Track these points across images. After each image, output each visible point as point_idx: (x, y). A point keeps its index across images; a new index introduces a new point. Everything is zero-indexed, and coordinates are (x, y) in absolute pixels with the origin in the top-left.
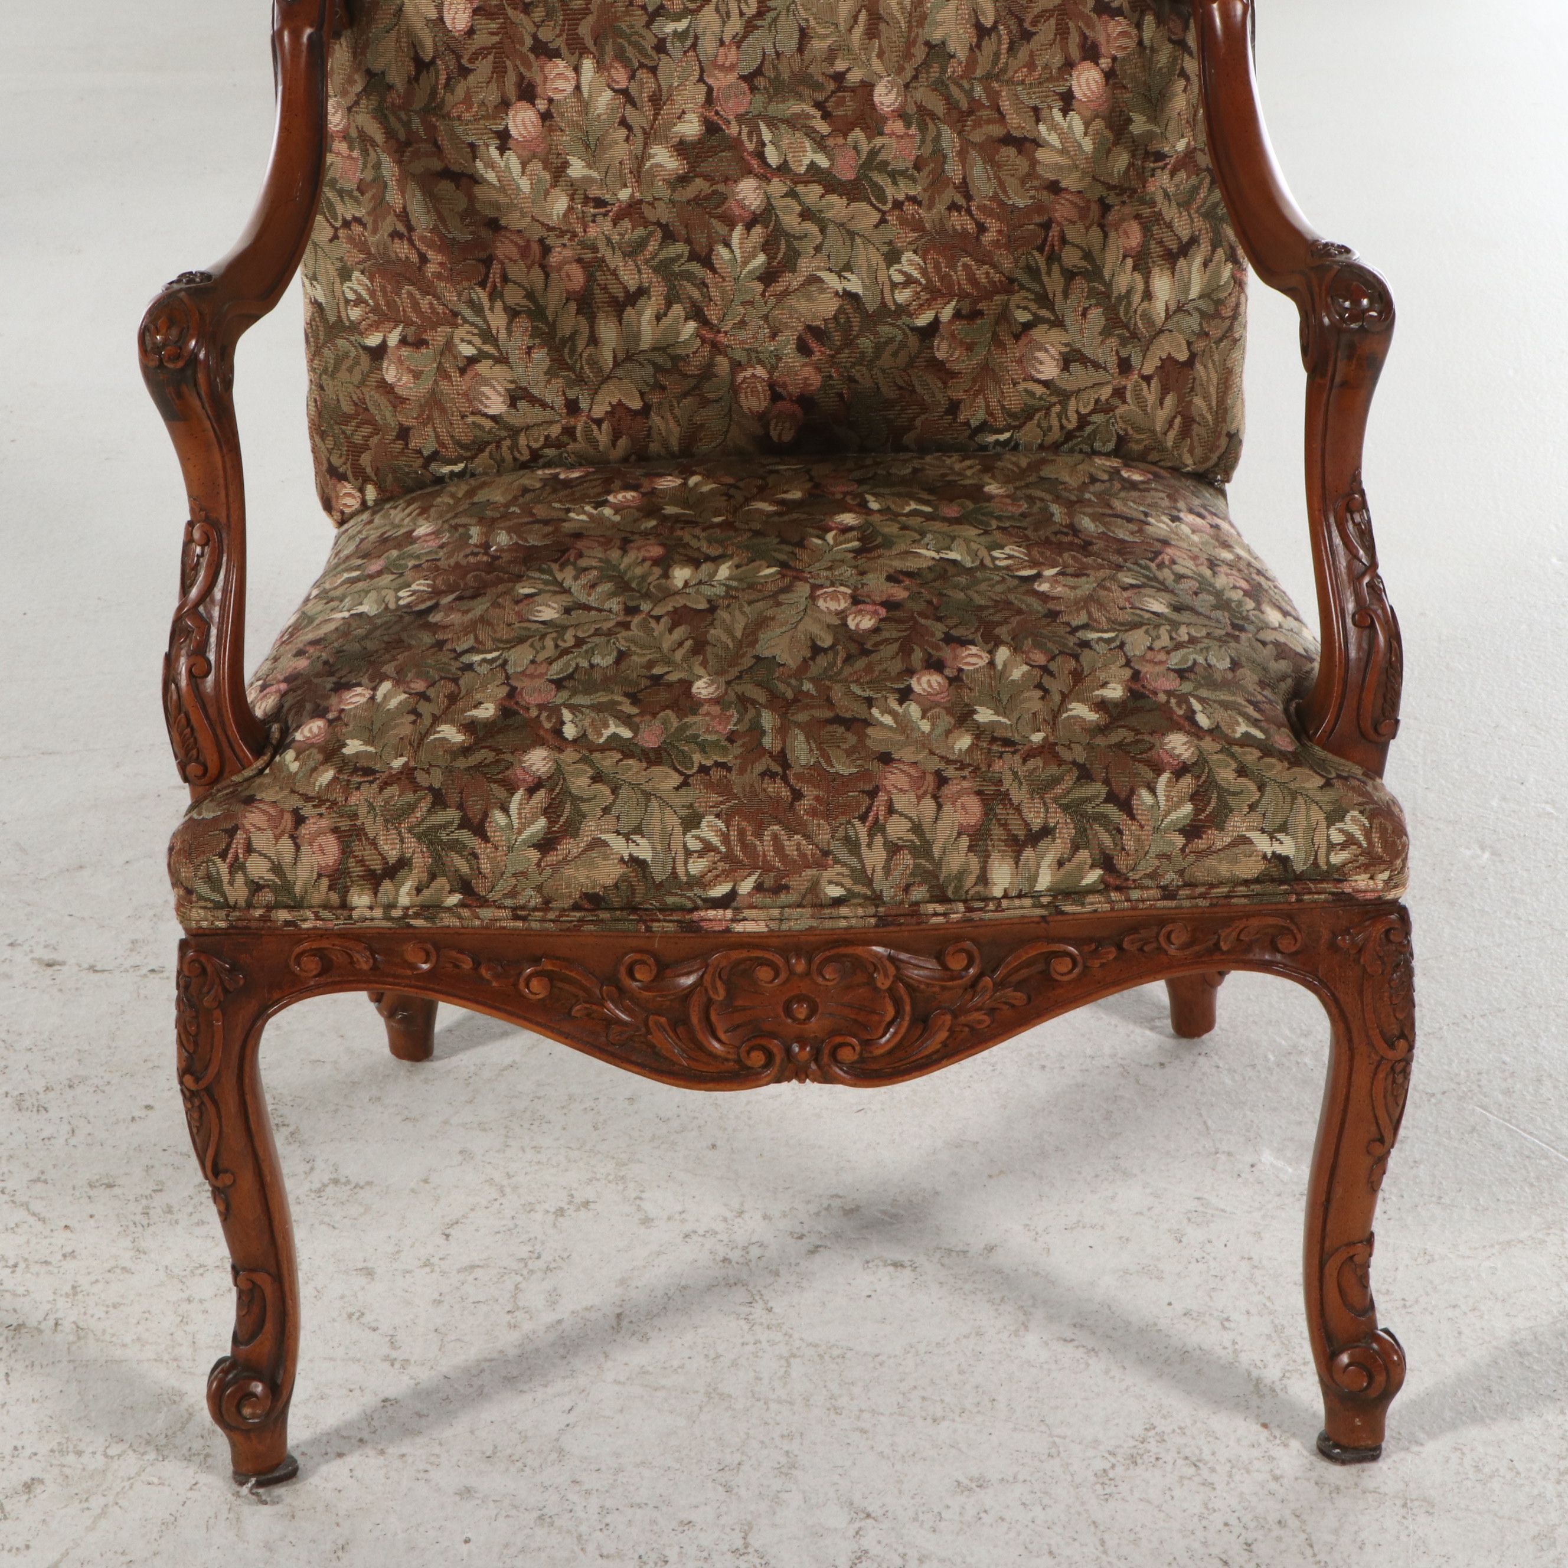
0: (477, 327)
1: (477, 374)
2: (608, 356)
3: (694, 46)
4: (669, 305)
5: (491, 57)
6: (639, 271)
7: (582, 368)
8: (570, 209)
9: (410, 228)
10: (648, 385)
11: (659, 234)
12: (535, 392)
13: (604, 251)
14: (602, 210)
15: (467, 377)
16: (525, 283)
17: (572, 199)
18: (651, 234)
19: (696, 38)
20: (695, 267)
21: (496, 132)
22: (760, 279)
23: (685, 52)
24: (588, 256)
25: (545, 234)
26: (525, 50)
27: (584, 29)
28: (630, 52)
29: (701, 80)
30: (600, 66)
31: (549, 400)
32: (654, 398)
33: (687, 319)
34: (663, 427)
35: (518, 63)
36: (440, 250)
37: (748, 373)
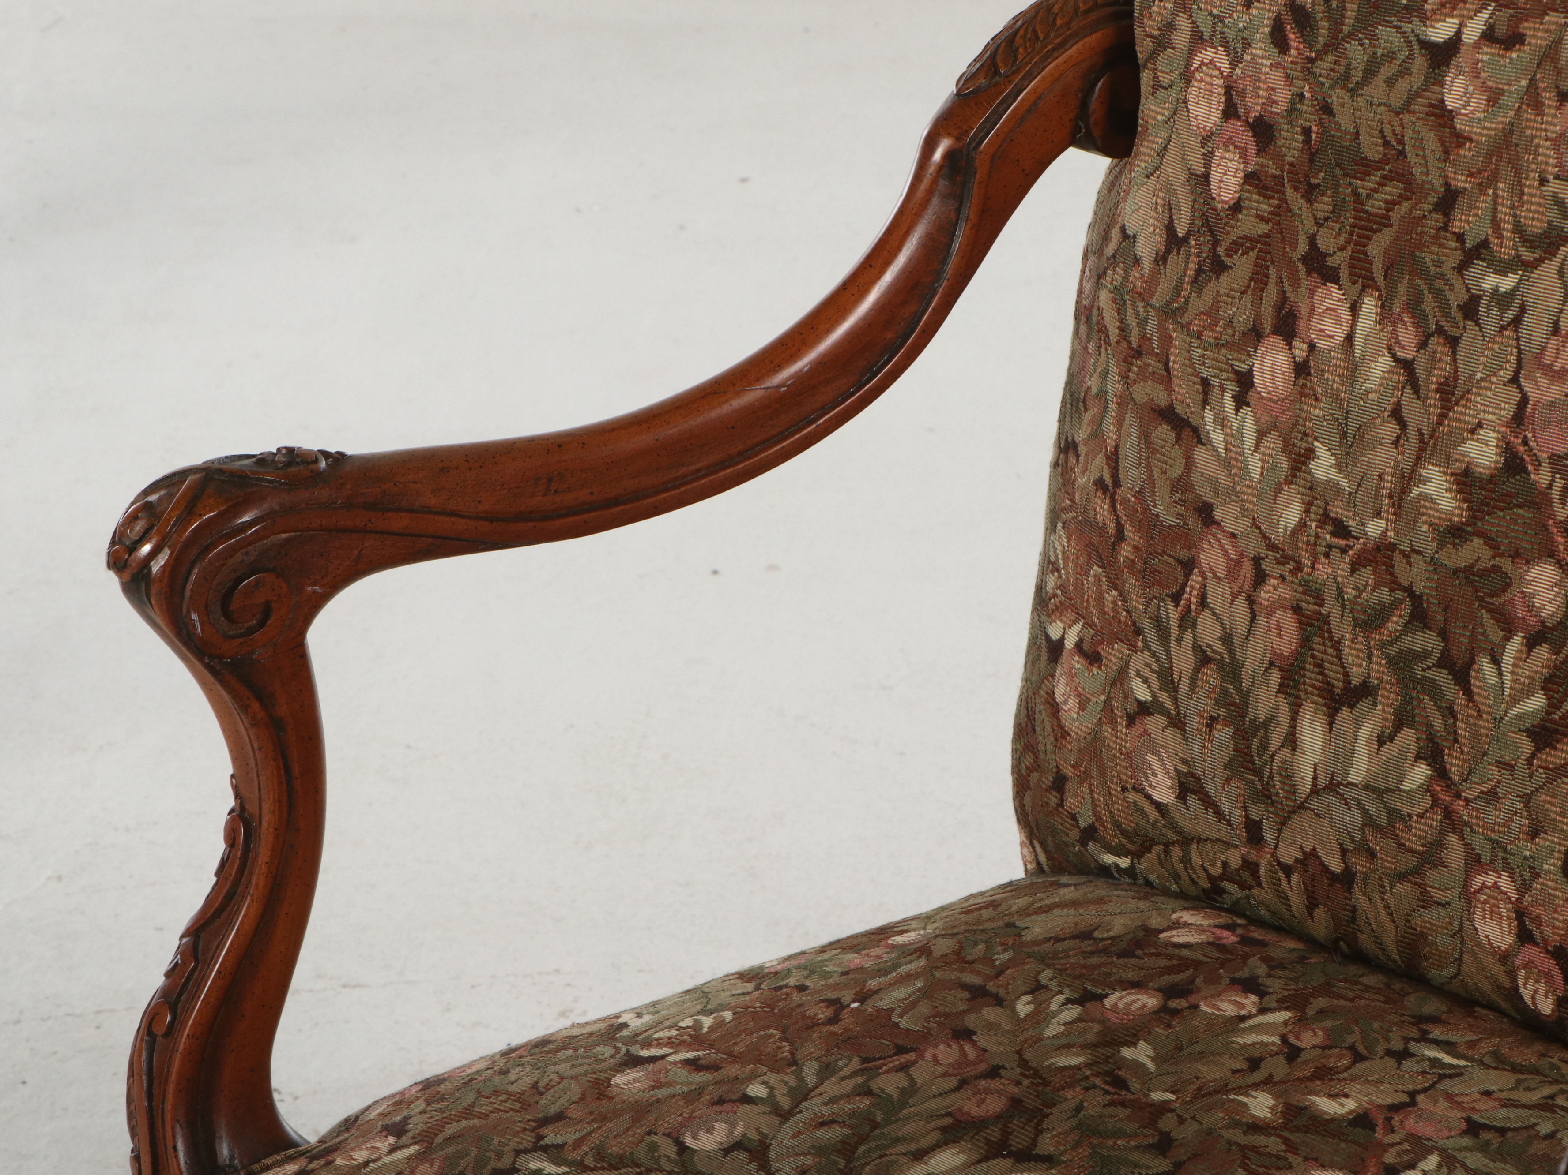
0: (1158, 660)
1: (1145, 731)
2: (1307, 773)
3: (1516, 322)
4: (1398, 726)
5: (1253, 254)
6: (1370, 657)
7: (1271, 777)
8: (1302, 525)
9: (1117, 483)
10: (1353, 841)
11: (1406, 609)
12: (1210, 788)
13: (1331, 607)
14: (1342, 542)
15: (1136, 730)
16: (1224, 617)
17: (1307, 511)
18: (1395, 605)
19: (1523, 310)
20: (1443, 679)
21: (1237, 373)
22: (1530, 733)
23: (1503, 328)
24: (1310, 607)
25: (1263, 552)
26: (1296, 256)
27: (1376, 249)
28: (1429, 304)
29: (1515, 380)
30: (1385, 315)
31: (1225, 807)
32: (1360, 865)
33: (1418, 758)
34: (1371, 914)
35: (1284, 275)
36: (1138, 529)
37: (1489, 879)
